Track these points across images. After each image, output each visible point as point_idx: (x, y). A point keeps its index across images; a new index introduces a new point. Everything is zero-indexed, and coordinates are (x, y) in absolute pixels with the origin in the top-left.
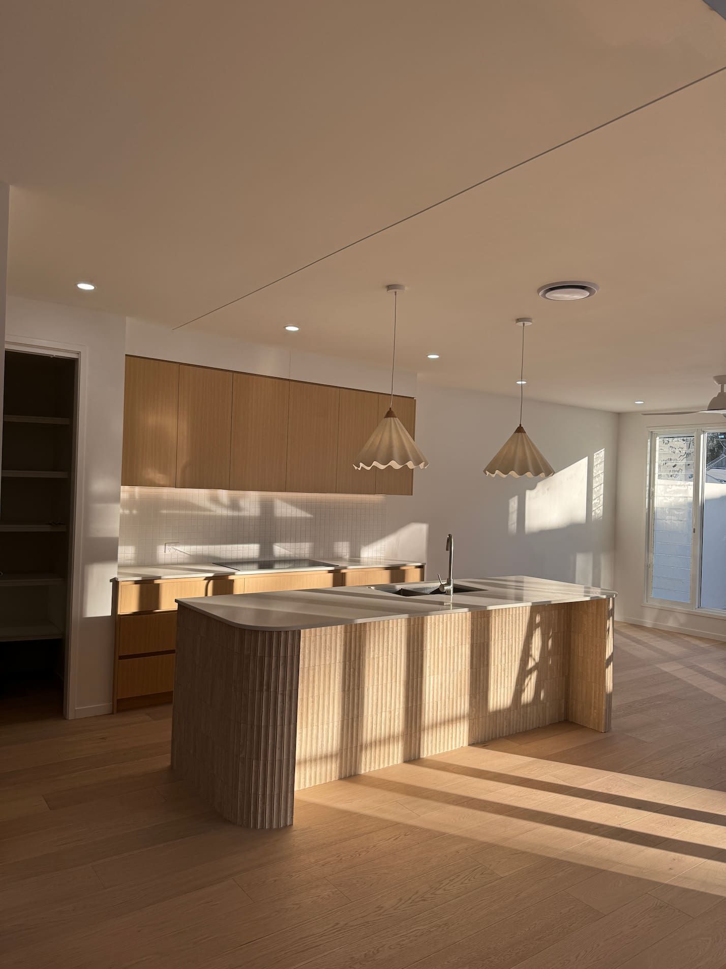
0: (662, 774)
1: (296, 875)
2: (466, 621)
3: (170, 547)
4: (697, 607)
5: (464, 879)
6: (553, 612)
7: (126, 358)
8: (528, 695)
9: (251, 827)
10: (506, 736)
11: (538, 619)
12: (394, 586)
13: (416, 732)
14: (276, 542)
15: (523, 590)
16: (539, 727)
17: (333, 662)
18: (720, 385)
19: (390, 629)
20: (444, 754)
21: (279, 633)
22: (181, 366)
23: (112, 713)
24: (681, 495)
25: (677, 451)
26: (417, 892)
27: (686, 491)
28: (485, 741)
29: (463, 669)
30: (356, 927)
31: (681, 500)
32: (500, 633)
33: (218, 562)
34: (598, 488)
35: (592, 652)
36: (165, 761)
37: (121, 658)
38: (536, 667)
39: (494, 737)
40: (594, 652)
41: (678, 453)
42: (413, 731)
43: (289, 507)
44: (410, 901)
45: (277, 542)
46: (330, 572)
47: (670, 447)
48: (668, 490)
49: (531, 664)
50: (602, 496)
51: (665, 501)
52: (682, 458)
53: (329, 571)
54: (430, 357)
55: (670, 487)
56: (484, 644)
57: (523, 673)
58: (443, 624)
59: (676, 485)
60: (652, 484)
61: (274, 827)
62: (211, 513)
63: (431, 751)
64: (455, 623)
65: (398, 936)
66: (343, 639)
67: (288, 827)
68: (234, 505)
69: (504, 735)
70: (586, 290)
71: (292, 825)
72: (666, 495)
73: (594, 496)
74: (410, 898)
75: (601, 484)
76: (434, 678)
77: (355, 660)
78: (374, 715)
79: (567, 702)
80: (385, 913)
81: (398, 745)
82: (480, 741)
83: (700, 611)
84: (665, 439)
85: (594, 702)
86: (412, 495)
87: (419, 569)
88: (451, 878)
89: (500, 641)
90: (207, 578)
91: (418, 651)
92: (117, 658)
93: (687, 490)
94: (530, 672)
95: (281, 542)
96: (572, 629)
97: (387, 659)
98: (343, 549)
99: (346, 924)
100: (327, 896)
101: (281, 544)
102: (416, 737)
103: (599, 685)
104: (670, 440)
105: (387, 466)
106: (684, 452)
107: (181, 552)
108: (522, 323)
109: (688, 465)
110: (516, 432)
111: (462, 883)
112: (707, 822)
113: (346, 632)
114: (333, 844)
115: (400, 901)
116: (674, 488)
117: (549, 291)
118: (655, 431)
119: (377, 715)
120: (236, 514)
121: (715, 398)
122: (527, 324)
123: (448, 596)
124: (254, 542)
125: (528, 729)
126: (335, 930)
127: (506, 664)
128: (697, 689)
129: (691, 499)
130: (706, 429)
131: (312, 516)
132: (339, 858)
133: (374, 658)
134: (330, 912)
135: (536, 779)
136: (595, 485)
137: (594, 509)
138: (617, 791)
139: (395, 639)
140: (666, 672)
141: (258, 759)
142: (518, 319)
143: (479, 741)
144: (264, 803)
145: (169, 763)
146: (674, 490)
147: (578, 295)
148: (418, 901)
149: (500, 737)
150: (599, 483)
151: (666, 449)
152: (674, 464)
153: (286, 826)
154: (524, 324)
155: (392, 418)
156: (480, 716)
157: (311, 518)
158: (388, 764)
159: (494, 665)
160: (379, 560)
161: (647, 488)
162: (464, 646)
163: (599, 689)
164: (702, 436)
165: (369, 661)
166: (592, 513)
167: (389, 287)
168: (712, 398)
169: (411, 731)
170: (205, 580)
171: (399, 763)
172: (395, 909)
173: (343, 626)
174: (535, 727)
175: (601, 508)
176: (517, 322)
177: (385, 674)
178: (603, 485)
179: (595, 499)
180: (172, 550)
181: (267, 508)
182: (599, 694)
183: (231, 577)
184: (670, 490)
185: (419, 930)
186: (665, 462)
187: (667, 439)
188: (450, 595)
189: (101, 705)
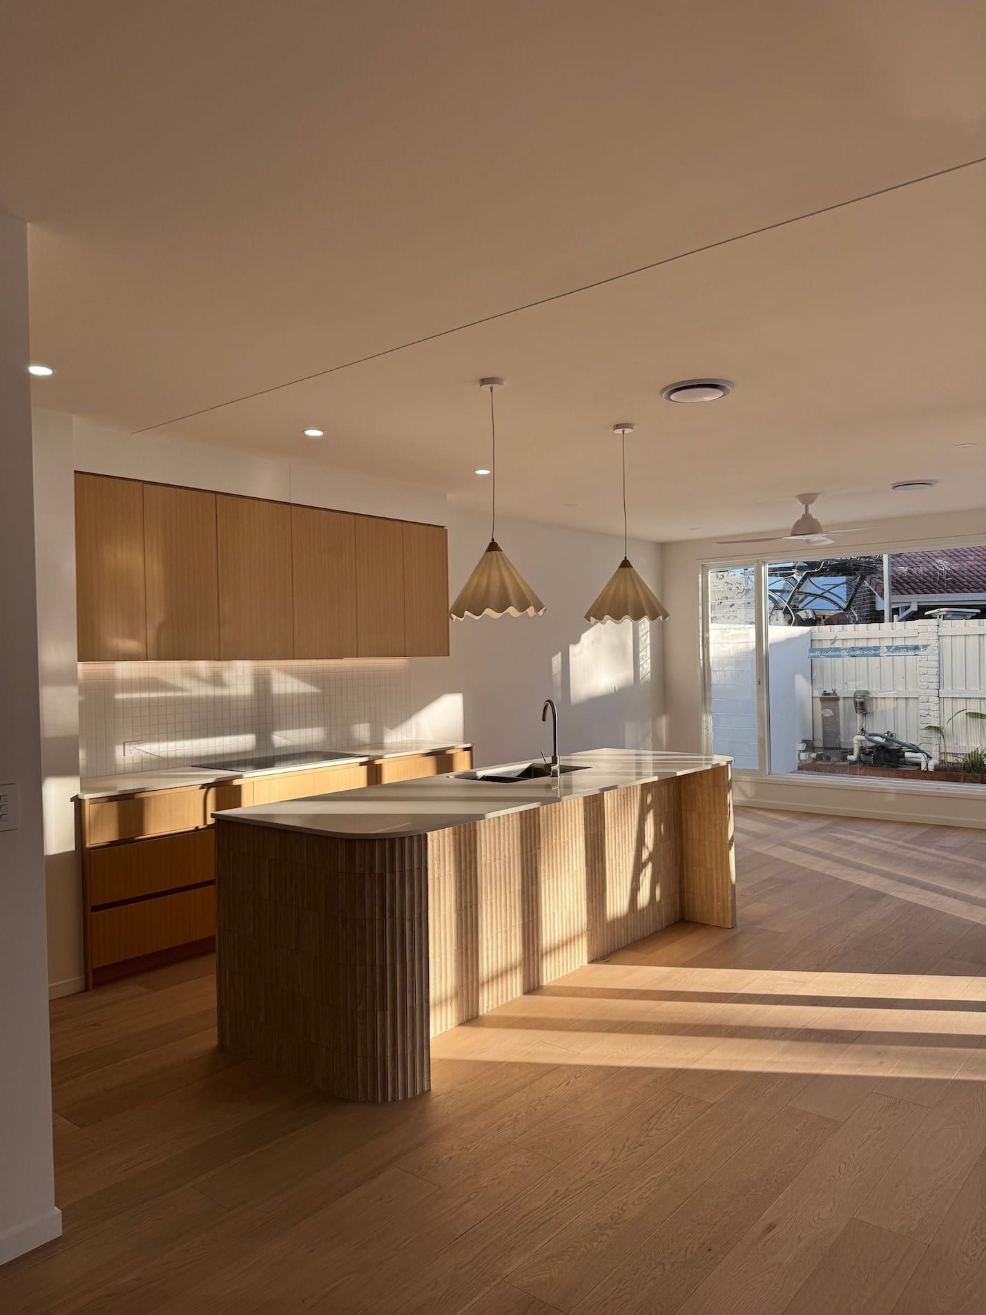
0: (819, 965)
1: (471, 1147)
2: (578, 807)
3: (131, 747)
4: (767, 774)
5: (672, 1114)
6: (663, 788)
7: (75, 475)
8: (643, 897)
9: (379, 1101)
10: (624, 947)
11: (649, 799)
12: (475, 773)
13: (533, 955)
14: (273, 729)
15: (641, 763)
16: (656, 932)
17: (442, 874)
18: (804, 505)
19: (502, 826)
20: (568, 976)
21: (402, 839)
22: (144, 485)
23: (86, 990)
24: (742, 640)
25: (734, 588)
26: (628, 1139)
27: (747, 635)
28: (604, 956)
29: (579, 868)
30: (582, 1189)
31: (742, 646)
32: (613, 819)
33: (205, 762)
34: (644, 637)
35: (711, 832)
36: (209, 1039)
37: (95, 909)
38: (650, 858)
39: (612, 950)
40: (713, 832)
41: (735, 590)
42: (531, 953)
43: (289, 679)
44: (626, 1149)
45: (276, 731)
46: (362, 764)
47: (726, 582)
48: (726, 635)
49: (645, 855)
50: (649, 647)
51: (722, 649)
52: (740, 595)
53: (360, 763)
54: (478, 472)
55: (728, 631)
56: (597, 833)
57: (639, 867)
58: (556, 813)
59: (735, 629)
60: (706, 629)
61: (409, 1096)
62: (185, 694)
63: (551, 977)
64: (567, 811)
65: (635, 1189)
66: (451, 844)
67: (426, 1093)
68: (217, 681)
69: (623, 946)
70: (719, 389)
71: (429, 1090)
72: (723, 641)
73: (641, 647)
74: (624, 1146)
75: (647, 632)
76: (549, 882)
77: (466, 870)
78: (489, 937)
79: (681, 898)
80: (604, 1169)
81: (516, 973)
82: (601, 956)
83: (770, 778)
84: (719, 574)
85: (717, 893)
86: (449, 655)
87: (467, 753)
88: (658, 1115)
89: (613, 829)
90: (203, 786)
91: (531, 851)
92: (89, 908)
93: (748, 633)
94: (645, 865)
95: (280, 729)
96: (683, 807)
97: (500, 864)
98: (362, 731)
99: (567, 1189)
100: (525, 1163)
101: (281, 732)
102: (534, 960)
103: (722, 871)
104: (725, 574)
105: (502, 614)
106: (743, 588)
107: (147, 753)
108: (621, 430)
109: (749, 603)
110: (620, 567)
111: (673, 1119)
112: (892, 1008)
113: (454, 834)
114: (495, 1102)
115: (615, 1152)
116: (733, 632)
117: (675, 392)
118: (706, 563)
119: (492, 938)
120: (218, 692)
121: (798, 521)
122: (627, 431)
123: (554, 778)
124: (245, 732)
125: (645, 935)
126: (560, 1198)
127: (621, 857)
128: (803, 868)
129: (753, 645)
130: (767, 560)
131: (319, 691)
132: (513, 1118)
133: (486, 865)
134: (540, 1180)
135: (688, 990)
136: (641, 633)
137: (641, 663)
138: (783, 991)
139: (506, 839)
140: (760, 853)
141: (384, 1009)
142: (617, 425)
143: (599, 957)
144: (395, 1067)
145: (214, 1042)
146: (733, 635)
147: (710, 396)
148: (636, 1148)
149: (618, 949)
150: (645, 631)
151: (721, 585)
152: (731, 603)
153: (423, 1092)
154: (623, 431)
155: (493, 552)
156: (598, 925)
157: (318, 693)
158: (507, 999)
159: (609, 859)
160: (411, 745)
161: (701, 634)
162: (577, 839)
163: (723, 876)
164: (763, 568)
165: (481, 868)
166: (639, 668)
167: (484, 381)
168: (796, 521)
169: (529, 953)
170: (202, 788)
171: (518, 996)
172: (614, 1162)
173: (451, 828)
174: (652, 931)
175: (649, 661)
176: (615, 429)
177: (498, 885)
178: (649, 633)
179: (642, 651)
180: (134, 751)
181: (262, 684)
182: (722, 882)
183: (236, 782)
184: (728, 635)
185: (656, 1178)
186: (719, 601)
187: (722, 573)
188: (557, 776)
189: (65, 981)
